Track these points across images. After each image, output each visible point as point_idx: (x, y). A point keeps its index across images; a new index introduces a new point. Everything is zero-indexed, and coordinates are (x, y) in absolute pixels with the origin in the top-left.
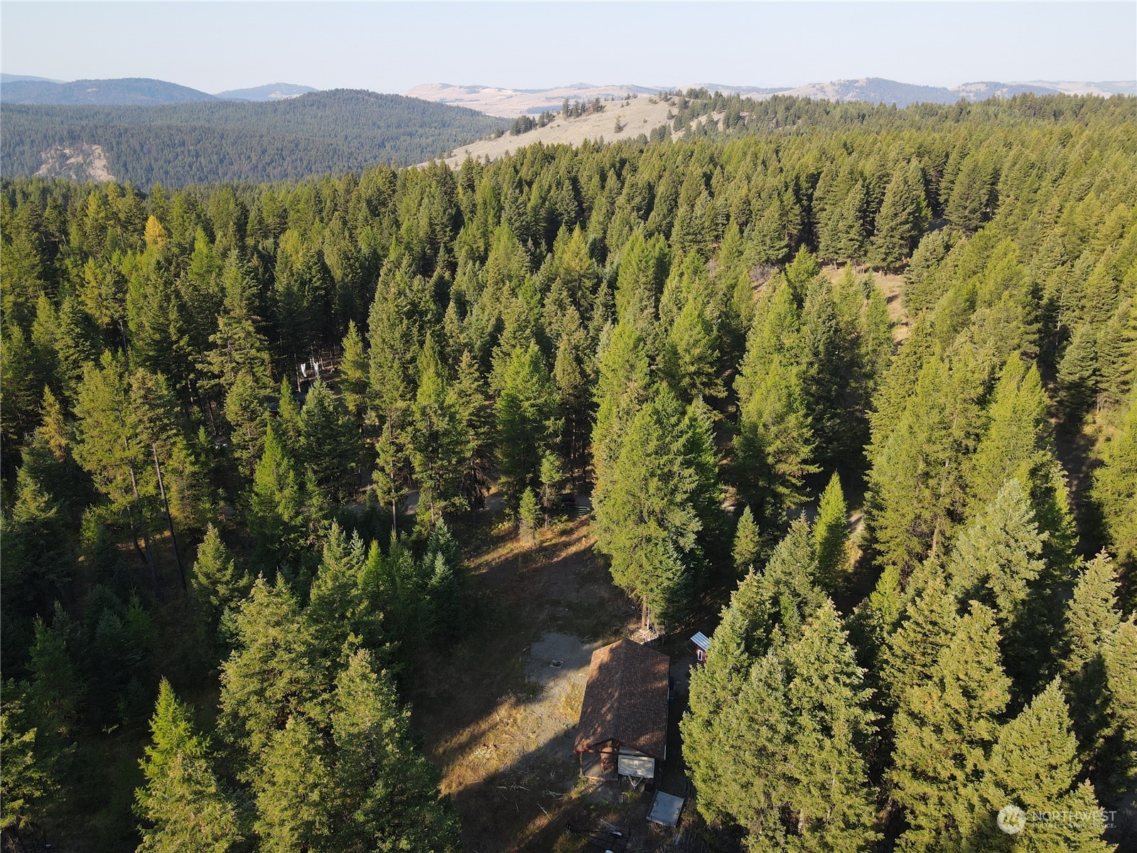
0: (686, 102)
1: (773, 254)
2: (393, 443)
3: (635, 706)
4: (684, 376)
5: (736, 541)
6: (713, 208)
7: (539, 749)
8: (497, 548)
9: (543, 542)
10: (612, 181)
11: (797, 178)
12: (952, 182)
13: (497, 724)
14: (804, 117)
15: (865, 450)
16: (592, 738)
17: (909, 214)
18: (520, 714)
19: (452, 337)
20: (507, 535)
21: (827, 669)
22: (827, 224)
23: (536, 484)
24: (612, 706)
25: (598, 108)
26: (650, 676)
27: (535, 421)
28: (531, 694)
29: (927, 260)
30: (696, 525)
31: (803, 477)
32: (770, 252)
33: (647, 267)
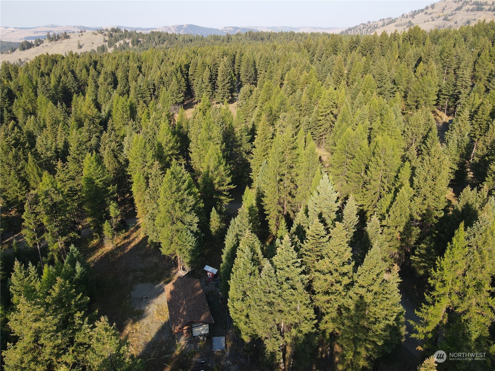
0: (111, 34)
1: (179, 100)
2: (32, 213)
3: (194, 304)
4: (166, 157)
5: (211, 223)
6: (147, 82)
7: (153, 339)
8: (95, 253)
9: (117, 245)
10: (92, 71)
11: (180, 66)
12: (239, 66)
13: (128, 334)
14: (167, 41)
15: (250, 175)
16: (180, 325)
17: (229, 79)
18: (138, 326)
19: (42, 154)
20: (97, 246)
21: (289, 263)
22: (197, 86)
23: (108, 218)
24: (184, 308)
25: (67, 37)
26: (195, 290)
27: (103, 188)
28: (139, 315)
29: (244, 97)
30: (197, 220)
31: (228, 191)
32: (176, 99)
33: (127, 111)
